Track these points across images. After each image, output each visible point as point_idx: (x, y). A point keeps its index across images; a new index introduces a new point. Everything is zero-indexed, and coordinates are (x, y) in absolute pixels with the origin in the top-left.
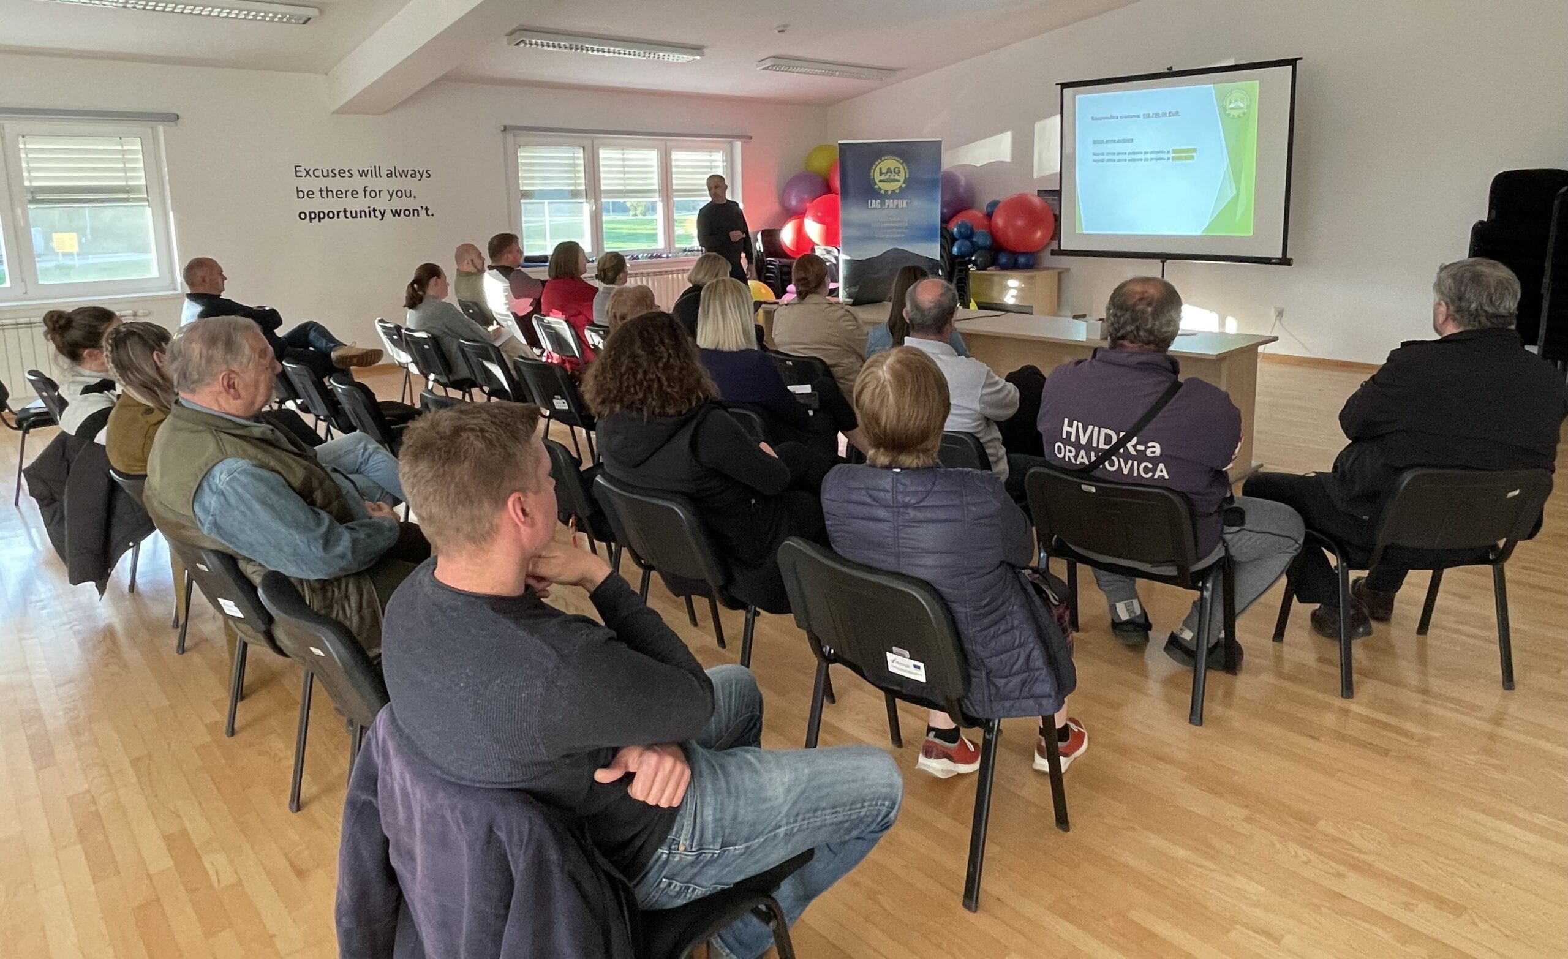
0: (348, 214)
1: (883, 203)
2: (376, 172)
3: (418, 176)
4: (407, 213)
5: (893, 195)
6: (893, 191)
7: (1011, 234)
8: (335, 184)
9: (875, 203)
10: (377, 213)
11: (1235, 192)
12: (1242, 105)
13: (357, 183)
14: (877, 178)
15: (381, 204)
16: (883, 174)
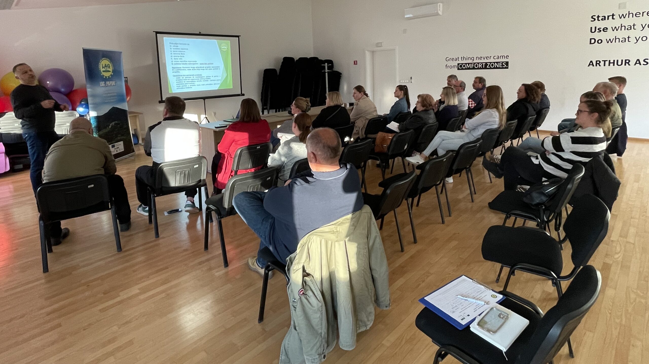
1: (105, 83)
5: (109, 79)
6: (109, 77)
9: (102, 83)
11: (226, 75)
12: (226, 48)
16: (104, 67)
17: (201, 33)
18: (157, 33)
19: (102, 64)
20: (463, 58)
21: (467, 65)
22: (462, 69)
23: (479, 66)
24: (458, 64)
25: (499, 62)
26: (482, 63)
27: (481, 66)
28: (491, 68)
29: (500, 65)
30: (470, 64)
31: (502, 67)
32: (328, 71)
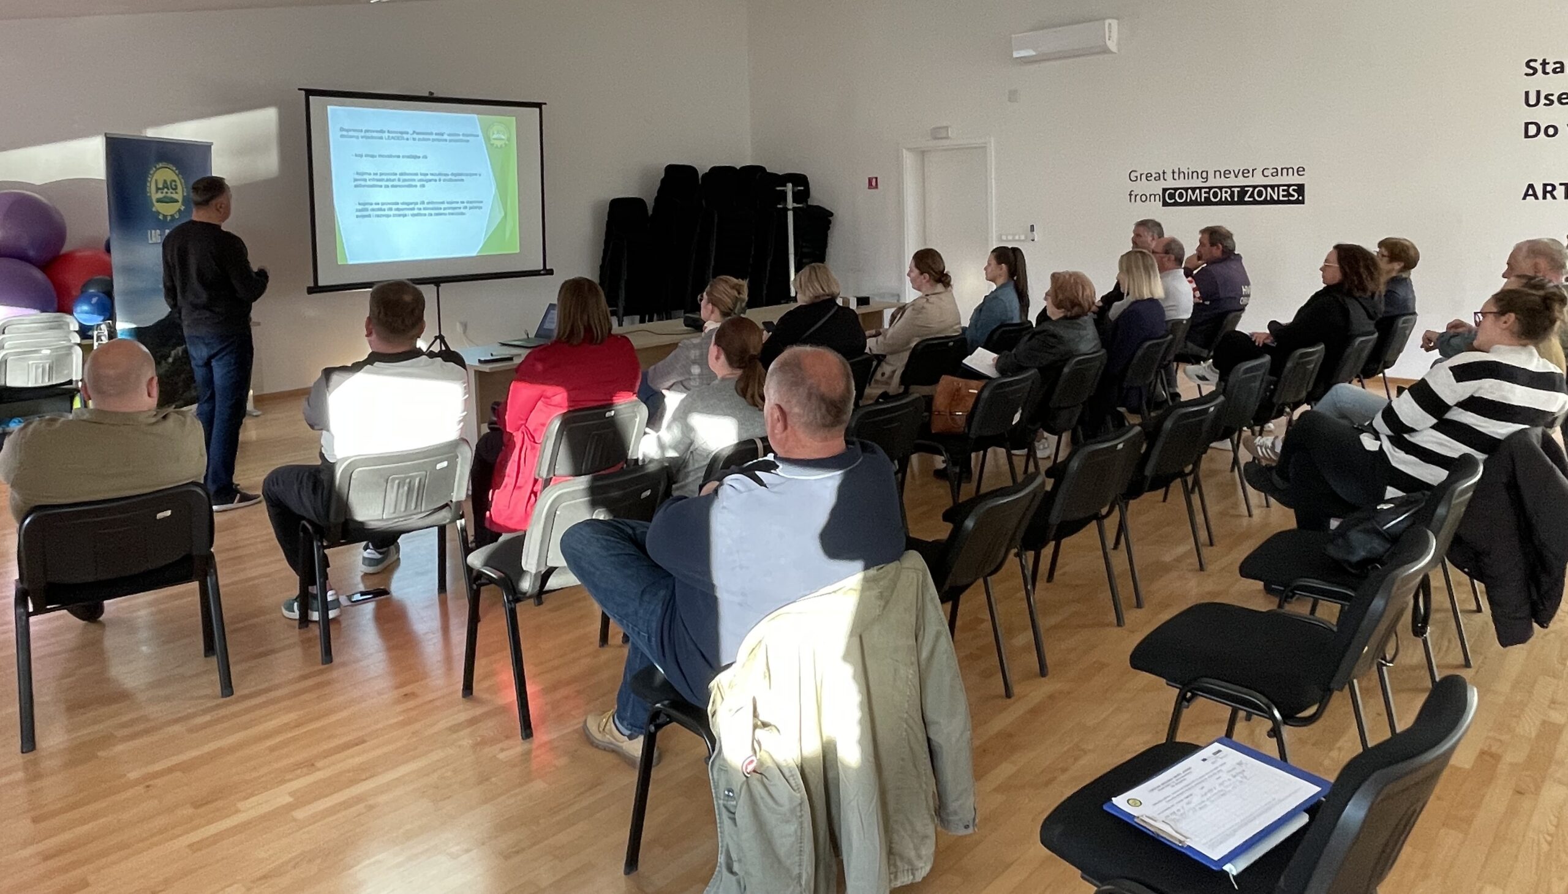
5: (171, 223)
6: (172, 216)
9: (155, 235)
11: (503, 214)
12: (503, 137)
14: (155, 196)
16: (160, 189)
17: (435, 95)
18: (309, 93)
19: (156, 181)
20: (1178, 173)
21: (1190, 191)
22: (1176, 204)
23: (1224, 195)
24: (1165, 190)
25: (1279, 186)
26: (1230, 187)
27: (1227, 195)
28: (1255, 202)
29: (1281, 193)
30: (1198, 191)
31: (1286, 199)
32: (795, 205)
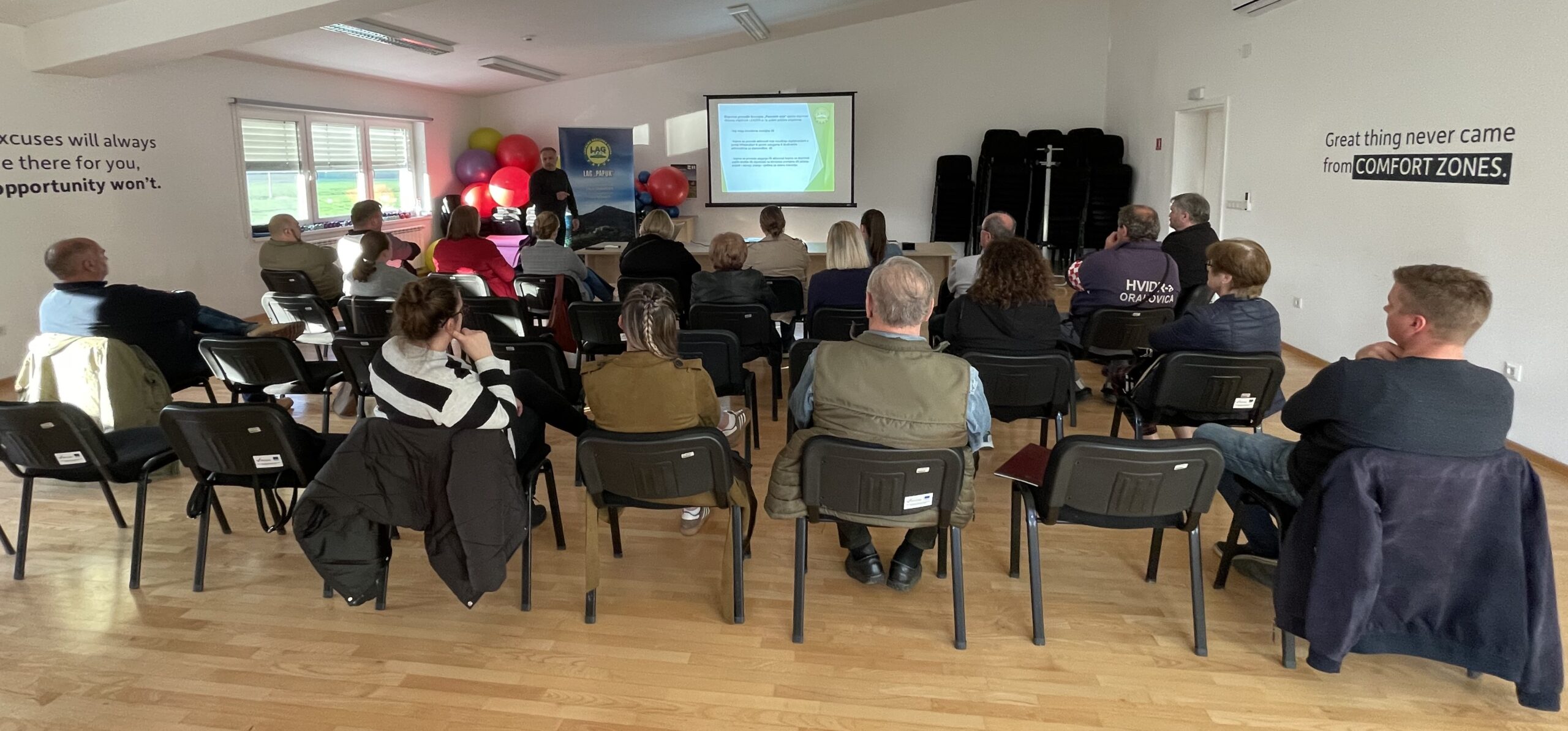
0: (58, 187)
1: (594, 173)
2: (91, 140)
3: (142, 147)
4: (130, 185)
5: (601, 167)
6: (601, 164)
7: (664, 194)
8: (40, 153)
9: (589, 173)
10: (95, 186)
11: (823, 166)
12: (824, 117)
13: (69, 152)
14: (589, 154)
15: (99, 175)
16: (594, 151)
17: (781, 93)
18: (709, 97)
19: (592, 147)
20: (1372, 137)
22: (1365, 177)
23: (1415, 167)
24: (1357, 158)
25: (1479, 156)
26: (1422, 156)
27: (1418, 167)
28: (1448, 179)
29: (1481, 167)
30: (1388, 160)
31: (1486, 175)
